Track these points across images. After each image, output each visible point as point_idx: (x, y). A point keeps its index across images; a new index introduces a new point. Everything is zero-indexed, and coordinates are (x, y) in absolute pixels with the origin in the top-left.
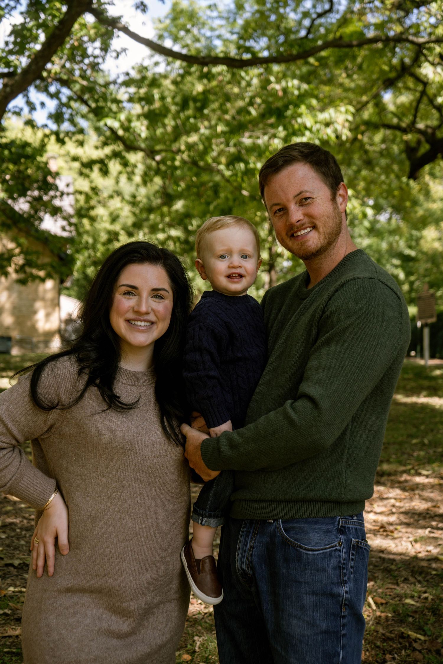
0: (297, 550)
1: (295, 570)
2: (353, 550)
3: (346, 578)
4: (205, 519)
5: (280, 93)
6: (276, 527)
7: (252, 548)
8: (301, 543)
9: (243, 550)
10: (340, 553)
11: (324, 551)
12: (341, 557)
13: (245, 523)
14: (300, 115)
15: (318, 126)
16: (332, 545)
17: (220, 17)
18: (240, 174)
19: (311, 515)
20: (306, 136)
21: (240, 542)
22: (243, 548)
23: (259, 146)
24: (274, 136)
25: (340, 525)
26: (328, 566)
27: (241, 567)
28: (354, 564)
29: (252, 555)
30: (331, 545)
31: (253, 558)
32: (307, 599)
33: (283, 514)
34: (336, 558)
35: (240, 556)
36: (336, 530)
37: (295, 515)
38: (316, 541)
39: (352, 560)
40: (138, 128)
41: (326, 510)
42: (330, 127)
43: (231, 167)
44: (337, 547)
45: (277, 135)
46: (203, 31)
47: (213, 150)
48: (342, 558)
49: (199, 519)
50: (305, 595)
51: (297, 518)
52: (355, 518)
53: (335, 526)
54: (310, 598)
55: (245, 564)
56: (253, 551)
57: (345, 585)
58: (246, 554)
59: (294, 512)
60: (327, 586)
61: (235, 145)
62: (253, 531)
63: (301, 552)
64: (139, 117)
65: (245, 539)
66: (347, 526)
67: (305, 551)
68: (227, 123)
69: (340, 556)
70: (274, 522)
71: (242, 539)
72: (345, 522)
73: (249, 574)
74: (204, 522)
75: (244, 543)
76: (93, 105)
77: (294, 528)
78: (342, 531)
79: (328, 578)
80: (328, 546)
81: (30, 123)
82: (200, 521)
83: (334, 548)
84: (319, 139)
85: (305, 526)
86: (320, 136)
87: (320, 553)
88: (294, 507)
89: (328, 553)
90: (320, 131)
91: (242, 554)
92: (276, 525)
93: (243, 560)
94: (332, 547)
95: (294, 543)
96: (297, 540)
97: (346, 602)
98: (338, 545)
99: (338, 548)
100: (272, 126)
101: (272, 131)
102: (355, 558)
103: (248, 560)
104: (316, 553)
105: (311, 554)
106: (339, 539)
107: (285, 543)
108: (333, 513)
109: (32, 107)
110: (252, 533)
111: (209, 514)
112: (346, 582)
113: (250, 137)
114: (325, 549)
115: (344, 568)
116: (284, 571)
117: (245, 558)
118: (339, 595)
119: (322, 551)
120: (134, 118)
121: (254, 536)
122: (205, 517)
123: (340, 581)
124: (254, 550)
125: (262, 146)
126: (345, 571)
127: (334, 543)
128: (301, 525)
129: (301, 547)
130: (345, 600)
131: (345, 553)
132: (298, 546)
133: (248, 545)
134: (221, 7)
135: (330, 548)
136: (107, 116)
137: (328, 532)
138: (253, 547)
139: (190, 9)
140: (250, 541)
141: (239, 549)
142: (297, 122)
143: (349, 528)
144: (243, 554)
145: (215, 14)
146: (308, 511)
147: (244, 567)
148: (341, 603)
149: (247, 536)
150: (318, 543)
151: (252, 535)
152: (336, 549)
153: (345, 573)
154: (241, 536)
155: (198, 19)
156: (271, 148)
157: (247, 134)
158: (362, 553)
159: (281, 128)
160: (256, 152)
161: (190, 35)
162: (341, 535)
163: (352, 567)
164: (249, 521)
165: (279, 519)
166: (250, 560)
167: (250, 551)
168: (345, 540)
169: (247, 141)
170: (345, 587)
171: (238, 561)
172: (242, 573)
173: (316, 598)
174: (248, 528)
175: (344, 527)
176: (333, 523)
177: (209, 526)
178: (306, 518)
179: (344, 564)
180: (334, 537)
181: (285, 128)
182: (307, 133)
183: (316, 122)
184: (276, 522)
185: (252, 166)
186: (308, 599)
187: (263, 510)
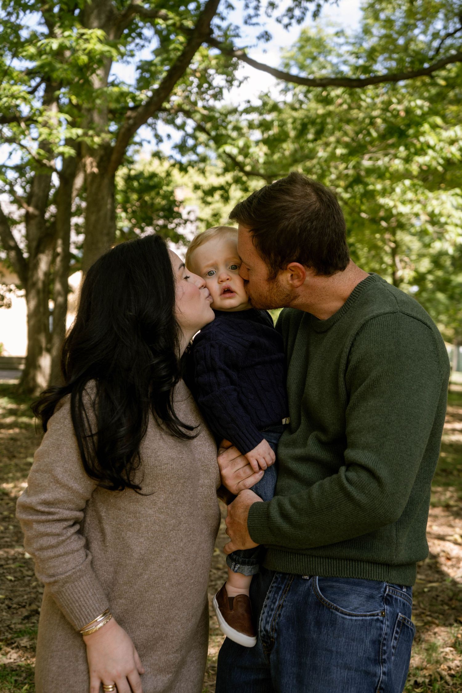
0: (332, 612)
1: (327, 636)
2: (397, 627)
3: (385, 657)
4: (238, 566)
5: (402, 114)
6: (311, 585)
7: (281, 606)
8: (338, 605)
9: (270, 608)
10: (382, 625)
11: (364, 618)
12: (383, 630)
13: (276, 578)
14: (423, 134)
15: (442, 144)
16: (374, 612)
17: (347, 43)
18: (358, 196)
19: (354, 575)
20: (429, 155)
21: (268, 598)
22: (270, 606)
23: (379, 168)
24: (396, 157)
25: (387, 593)
26: (366, 637)
27: (265, 628)
28: (397, 644)
29: (280, 615)
30: (372, 613)
31: (281, 618)
32: (337, 672)
33: (322, 571)
34: (377, 629)
35: (266, 614)
36: (381, 598)
37: (335, 573)
38: (356, 605)
39: (396, 638)
40: (256, 154)
41: (373, 572)
42: (454, 146)
43: (350, 190)
44: (379, 617)
45: (398, 155)
46: (329, 58)
47: (331, 173)
48: (384, 632)
49: (232, 564)
50: (335, 668)
51: (338, 577)
52: (404, 590)
53: (380, 593)
54: (341, 673)
55: (270, 624)
56: (281, 611)
57: (384, 664)
58: (273, 613)
59: (335, 569)
60: (362, 661)
61: (354, 167)
62: (284, 588)
63: (337, 615)
64: (257, 143)
65: (274, 596)
66: (394, 596)
67: (341, 615)
68: (346, 145)
69: (381, 629)
70: (310, 579)
71: (270, 595)
72: (392, 591)
73: (272, 637)
74: (236, 569)
75: (273, 600)
76: (213, 133)
77: (332, 587)
78: (388, 600)
79: (364, 651)
80: (368, 613)
81: (157, 155)
82: (233, 567)
83: (376, 617)
84: (443, 158)
85: (346, 587)
86: (444, 155)
87: (359, 620)
88: (335, 563)
89: (368, 622)
90: (444, 150)
91: (268, 613)
92: (311, 582)
93: (268, 619)
94: (373, 615)
95: (329, 604)
96: (333, 601)
97: (382, 686)
98: (380, 614)
99: (381, 618)
100: (393, 146)
101: (392, 151)
102: (399, 637)
103: (274, 620)
104: (354, 618)
105: (348, 619)
106: (382, 609)
107: (320, 604)
108: (380, 577)
109: (159, 139)
110: (283, 590)
111: (242, 560)
112: (384, 661)
113: (370, 159)
114: (365, 616)
115: (384, 645)
116: (315, 636)
117: (272, 618)
118: (375, 675)
119: (361, 618)
120: (253, 145)
121: (285, 593)
122: (238, 563)
123: (378, 658)
124: (283, 609)
125: (383, 168)
126: (385, 648)
127: (376, 611)
128: (340, 585)
129: (337, 609)
130: (381, 682)
131: (388, 626)
132: (333, 608)
133: (277, 603)
134: (349, 32)
135: (370, 615)
136: (226, 143)
137: (371, 597)
138: (283, 606)
139: (318, 37)
140: (280, 599)
141: (266, 606)
142: (419, 140)
143: (396, 599)
144: (270, 613)
145: (342, 40)
146: (351, 570)
147: (268, 628)
148: (376, 685)
149: (277, 592)
150: (358, 608)
151: (282, 592)
152: (378, 619)
153: (384, 650)
154: (270, 592)
155: (325, 47)
156: (391, 170)
157: (367, 156)
158: (407, 634)
159: (402, 149)
160: (375, 173)
161: (316, 63)
162: (386, 605)
163: (394, 647)
164: (281, 575)
165: (316, 576)
166: (277, 621)
167: (278, 610)
168: (390, 612)
169: (366, 163)
170: (383, 666)
171: (262, 620)
172: (264, 635)
173: (347, 674)
174: (279, 584)
175: (391, 596)
176: (378, 589)
177: (242, 573)
178: (348, 578)
179: (385, 639)
180: (377, 605)
181: (407, 148)
182: (430, 152)
183: (440, 141)
184: (312, 579)
185: (371, 187)
186: (339, 673)
187: (299, 563)
